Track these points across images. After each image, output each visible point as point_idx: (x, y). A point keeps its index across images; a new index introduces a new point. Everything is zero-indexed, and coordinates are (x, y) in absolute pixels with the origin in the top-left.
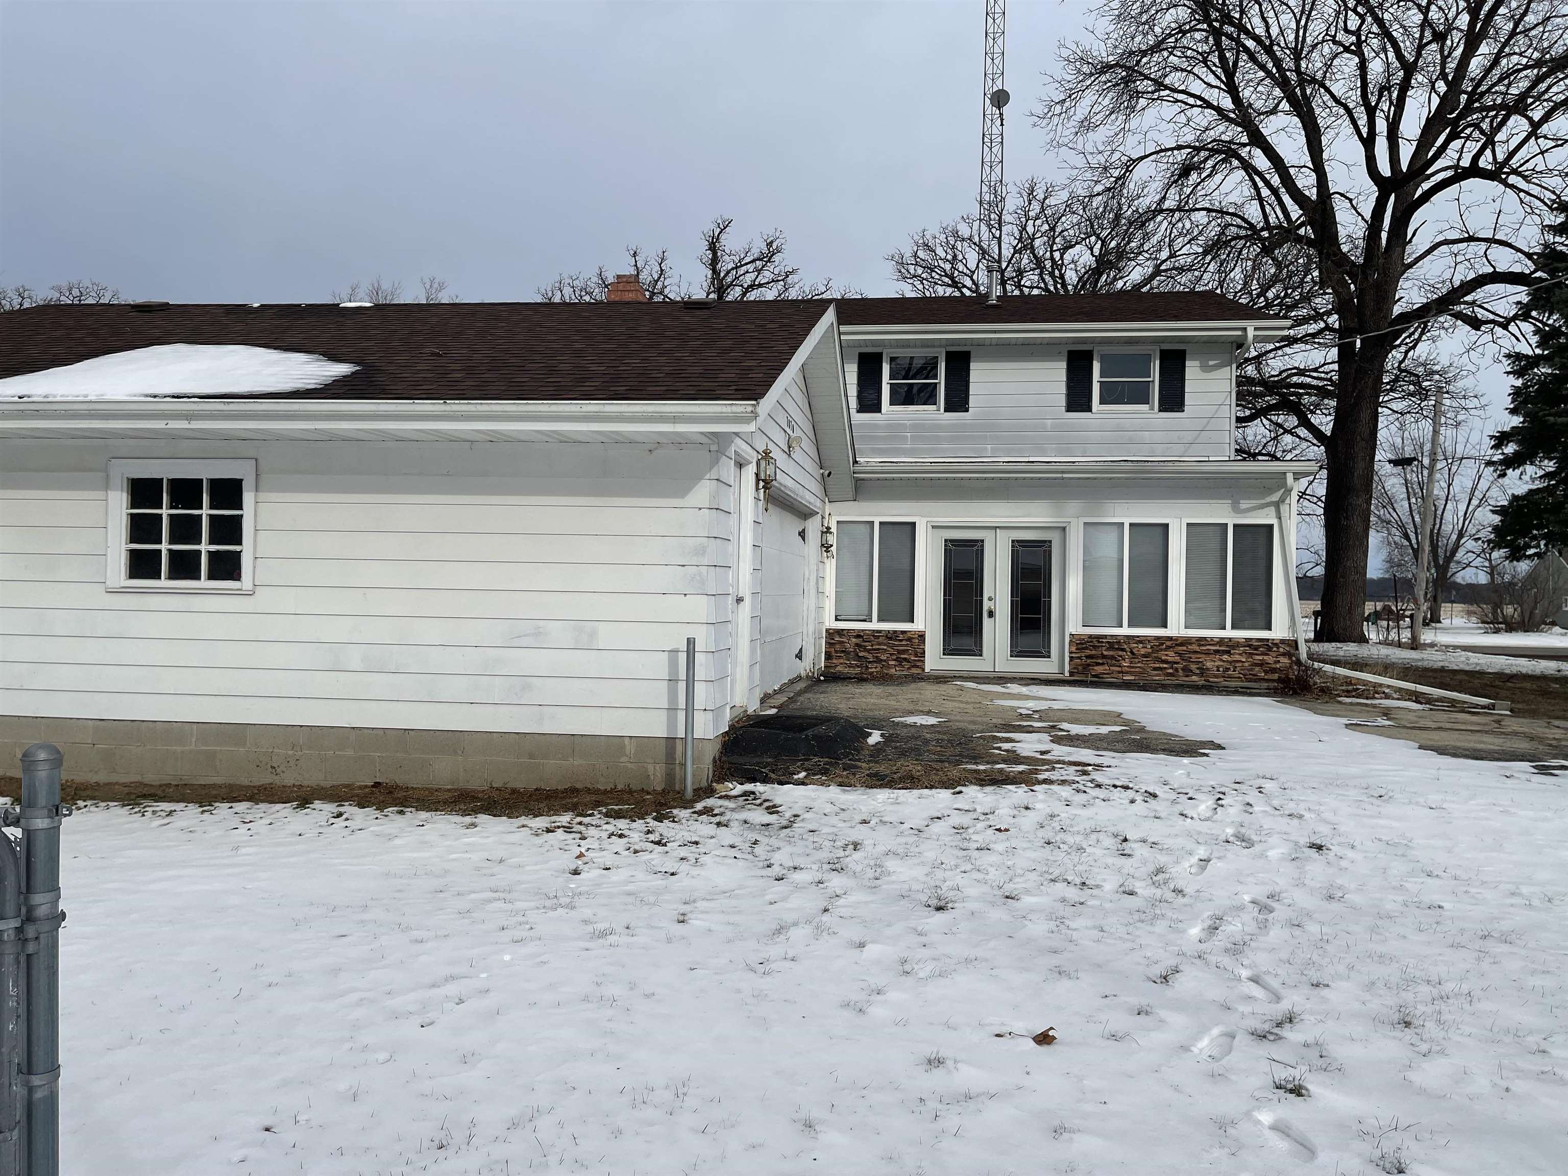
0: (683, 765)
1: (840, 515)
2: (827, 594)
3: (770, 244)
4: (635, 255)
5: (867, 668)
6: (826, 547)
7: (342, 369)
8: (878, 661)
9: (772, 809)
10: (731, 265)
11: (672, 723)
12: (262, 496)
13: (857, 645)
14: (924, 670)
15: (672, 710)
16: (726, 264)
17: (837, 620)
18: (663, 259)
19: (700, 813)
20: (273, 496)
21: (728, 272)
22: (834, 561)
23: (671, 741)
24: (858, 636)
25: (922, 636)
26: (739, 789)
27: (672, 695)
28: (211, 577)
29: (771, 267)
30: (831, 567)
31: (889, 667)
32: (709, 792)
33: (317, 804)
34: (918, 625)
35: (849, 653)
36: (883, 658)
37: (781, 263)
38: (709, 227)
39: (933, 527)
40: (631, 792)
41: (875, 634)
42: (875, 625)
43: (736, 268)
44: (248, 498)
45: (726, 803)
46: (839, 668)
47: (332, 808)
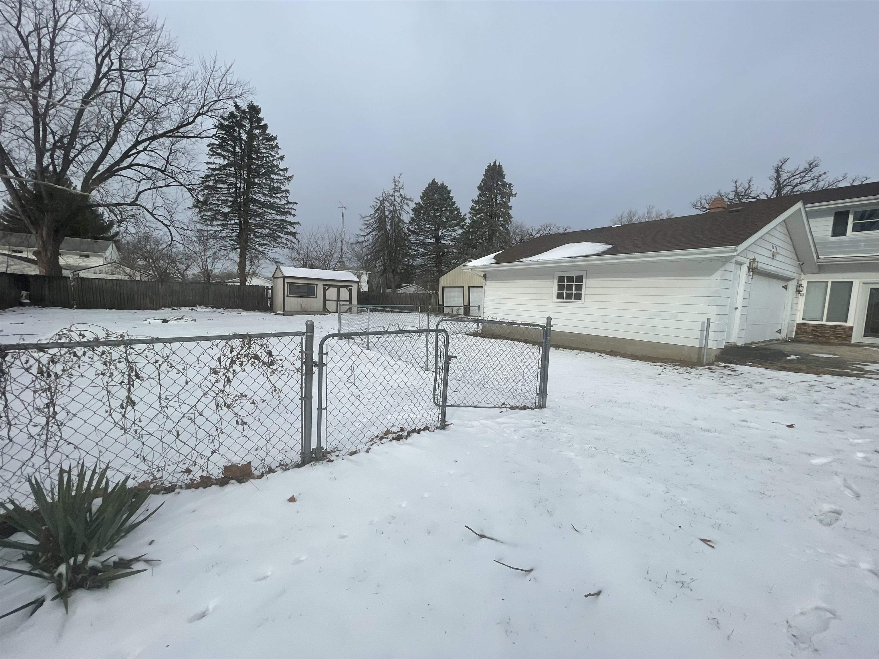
0: (703, 355)
1: (809, 279)
2: (799, 309)
3: (810, 164)
4: (736, 182)
5: (818, 339)
6: (799, 292)
7: (609, 246)
8: (824, 336)
9: (734, 371)
10: (786, 177)
11: (701, 343)
12: (587, 279)
13: (813, 330)
14: (850, 341)
15: (701, 339)
16: (784, 176)
17: (803, 319)
18: (750, 181)
19: (706, 369)
20: (590, 279)
21: (785, 180)
22: (804, 298)
23: (700, 349)
24: (813, 327)
25: (851, 328)
26: (724, 364)
27: (702, 335)
28: (574, 299)
29: (809, 174)
30: (802, 300)
31: (830, 339)
32: (712, 364)
33: (596, 353)
34: (850, 323)
35: (808, 333)
36: (827, 335)
37: (816, 172)
38: (776, 163)
39: (864, 283)
40: (685, 361)
41: (824, 326)
42: (824, 322)
43: (789, 178)
44: (584, 280)
45: (717, 368)
46: (802, 338)
47: (600, 354)
